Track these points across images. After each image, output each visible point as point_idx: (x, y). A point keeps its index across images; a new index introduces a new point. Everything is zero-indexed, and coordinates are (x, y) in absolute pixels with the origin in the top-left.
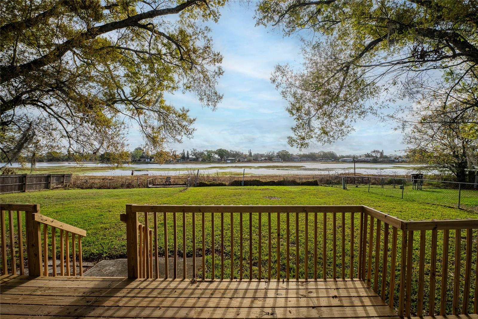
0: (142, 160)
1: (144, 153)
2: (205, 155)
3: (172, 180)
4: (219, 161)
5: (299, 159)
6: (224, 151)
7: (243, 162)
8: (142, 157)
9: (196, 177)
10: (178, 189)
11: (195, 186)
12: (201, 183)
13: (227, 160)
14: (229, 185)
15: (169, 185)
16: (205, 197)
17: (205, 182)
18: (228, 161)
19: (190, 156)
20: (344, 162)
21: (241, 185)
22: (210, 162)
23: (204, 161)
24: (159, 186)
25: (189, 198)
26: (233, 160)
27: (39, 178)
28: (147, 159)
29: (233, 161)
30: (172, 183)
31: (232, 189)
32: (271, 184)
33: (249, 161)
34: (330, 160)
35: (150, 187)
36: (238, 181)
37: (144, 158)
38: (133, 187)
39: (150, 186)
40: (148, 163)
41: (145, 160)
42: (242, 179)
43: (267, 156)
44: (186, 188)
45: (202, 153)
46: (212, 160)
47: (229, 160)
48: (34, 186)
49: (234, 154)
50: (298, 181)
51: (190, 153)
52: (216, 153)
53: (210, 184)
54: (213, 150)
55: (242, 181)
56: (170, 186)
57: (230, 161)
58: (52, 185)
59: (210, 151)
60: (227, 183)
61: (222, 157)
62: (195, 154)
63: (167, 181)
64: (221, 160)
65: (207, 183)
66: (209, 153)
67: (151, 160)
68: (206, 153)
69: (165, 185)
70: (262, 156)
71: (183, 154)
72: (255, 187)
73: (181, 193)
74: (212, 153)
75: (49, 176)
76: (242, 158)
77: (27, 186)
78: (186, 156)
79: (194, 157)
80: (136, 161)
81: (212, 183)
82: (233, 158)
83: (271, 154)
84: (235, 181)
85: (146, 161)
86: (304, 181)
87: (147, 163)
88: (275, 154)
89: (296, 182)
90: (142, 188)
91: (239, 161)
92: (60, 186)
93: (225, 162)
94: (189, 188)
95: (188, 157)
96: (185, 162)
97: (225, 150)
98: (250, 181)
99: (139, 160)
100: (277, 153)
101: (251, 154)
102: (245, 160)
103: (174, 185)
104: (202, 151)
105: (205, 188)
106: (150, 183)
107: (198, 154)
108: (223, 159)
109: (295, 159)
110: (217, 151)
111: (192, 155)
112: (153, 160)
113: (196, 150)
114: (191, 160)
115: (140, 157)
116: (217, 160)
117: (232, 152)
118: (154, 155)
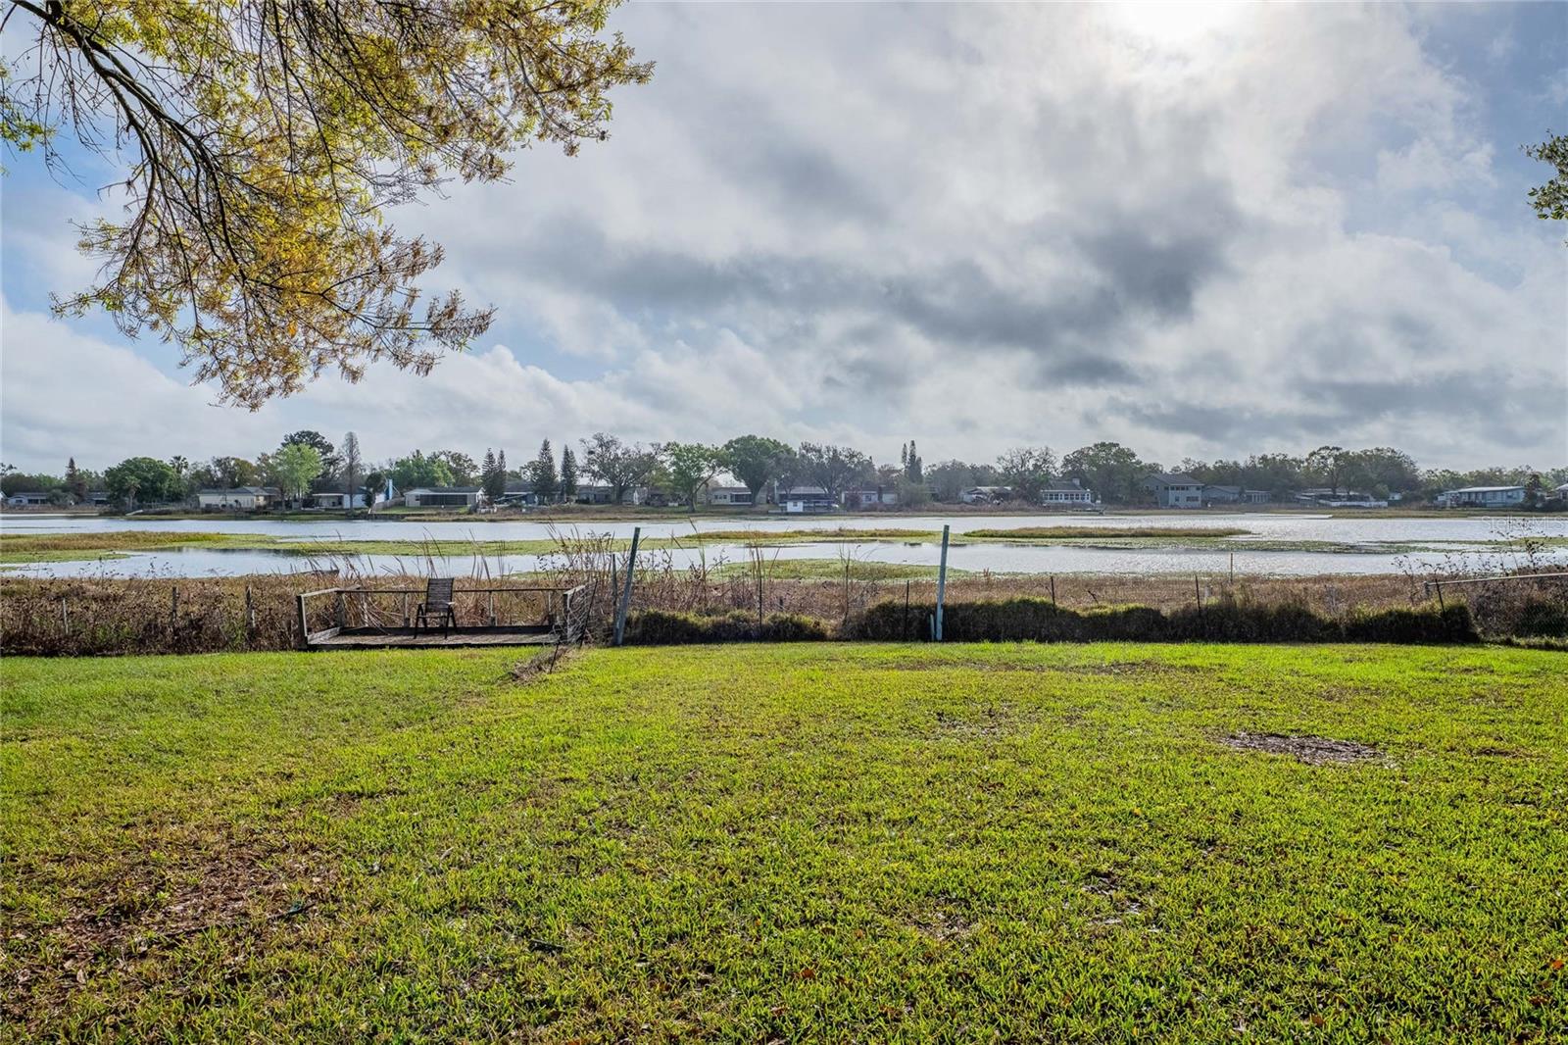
0: (325, 499)
1: (333, 462)
2: (664, 473)
3: (464, 604)
4: (742, 505)
5: (1194, 492)
7: (873, 510)
8: (323, 484)
9: (625, 583)
10: (495, 658)
11: (612, 639)
12: (657, 619)
13: (784, 498)
14: (841, 638)
15: (444, 631)
16: (707, 733)
17: (681, 616)
18: (790, 507)
19: (583, 481)
20: (1471, 506)
21: (925, 636)
22: (694, 510)
23: (657, 505)
24: (379, 640)
25: (574, 733)
26: (817, 497)
28: (351, 494)
29: (816, 507)
30: (465, 622)
31: (883, 665)
32: (1132, 629)
33: (909, 505)
34: (1379, 497)
35: (314, 648)
36: (907, 608)
37: (335, 489)
38: (217, 643)
39: (318, 638)
40: (356, 517)
41: (340, 501)
42: (931, 598)
43: (1007, 477)
44: (548, 652)
45: (648, 463)
46: (701, 497)
47: (797, 498)
49: (821, 465)
50: (1321, 612)
51: (580, 459)
52: (721, 460)
53: (717, 626)
54: (709, 444)
55: (931, 610)
56: (452, 640)
57: (800, 507)
59: (689, 450)
60: (828, 625)
61: (755, 485)
62: (606, 469)
63: (429, 607)
64: (751, 498)
65: (692, 617)
66: (690, 459)
67: (369, 501)
68: (666, 460)
69: (416, 632)
70: (979, 475)
71: (544, 468)
72: (1032, 649)
73: (515, 695)
74: (703, 463)
76: (869, 486)
78: (559, 479)
79: (602, 483)
80: (288, 505)
81: (727, 618)
82: (818, 490)
83: (1030, 465)
84: (887, 610)
85: (346, 504)
86: (1369, 609)
87: (352, 516)
88: (1057, 467)
89: (1310, 617)
90: (272, 648)
91: (853, 507)
93: (776, 508)
94: (572, 653)
95: (569, 486)
96: (556, 511)
97: (776, 444)
98: (988, 608)
99: (309, 502)
100: (1067, 462)
101: (914, 463)
102: (887, 498)
103: (474, 631)
104: (647, 450)
105: (689, 651)
106: (327, 620)
107: (627, 468)
108: (762, 495)
109: (1172, 494)
110: (727, 447)
111: (594, 474)
112: (380, 498)
113: (613, 442)
114: (586, 502)
115: (311, 483)
116: (728, 501)
117: (811, 455)
118: (390, 474)
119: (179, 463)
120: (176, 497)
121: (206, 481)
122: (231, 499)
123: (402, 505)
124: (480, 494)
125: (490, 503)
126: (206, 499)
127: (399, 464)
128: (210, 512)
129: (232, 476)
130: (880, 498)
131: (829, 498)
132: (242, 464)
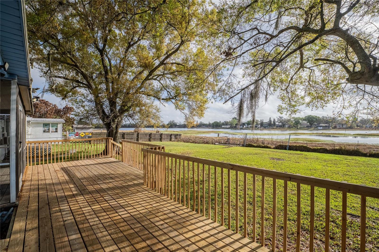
0: (237, 127)
2: (292, 122)
4: (308, 128)
6: (314, 118)
8: (237, 124)
12: (250, 144)
13: (318, 126)
17: (253, 144)
18: (319, 128)
19: (277, 123)
21: (285, 149)
22: (298, 129)
23: (291, 128)
27: (167, 135)
29: (325, 128)
30: (231, 143)
32: (321, 151)
36: (283, 145)
37: (239, 125)
39: (216, 144)
42: (287, 144)
44: (231, 146)
45: (289, 120)
46: (300, 126)
47: (321, 126)
48: (166, 139)
49: (327, 120)
51: (276, 120)
52: (304, 120)
53: (257, 146)
54: (301, 117)
55: (287, 146)
57: (321, 128)
58: (173, 139)
59: (297, 118)
60: (272, 147)
61: (311, 124)
62: (281, 122)
64: (310, 126)
66: (297, 120)
68: (293, 120)
71: (270, 121)
74: (300, 120)
75: (171, 135)
76: (339, 124)
77: (163, 139)
79: (280, 124)
80: (233, 127)
82: (326, 125)
84: (280, 145)
85: (240, 127)
91: (335, 128)
92: (176, 140)
93: (316, 128)
95: (274, 124)
96: (272, 128)
97: (316, 117)
98: (296, 146)
99: (235, 127)
102: (344, 126)
104: (289, 118)
106: (217, 142)
107: (285, 121)
108: (313, 126)
110: (305, 117)
111: (279, 123)
112: (245, 126)
113: (282, 117)
114: (278, 127)
115: (235, 124)
116: (306, 127)
117: (325, 118)
118: (246, 123)
119: (220, 122)
120: (220, 126)
121: (223, 124)
122: (226, 126)
123: (247, 127)
124: (259, 126)
125: (261, 127)
126: (223, 126)
127: (248, 121)
128: (223, 128)
129: (226, 123)
130: (342, 126)
131: (329, 127)
132: (227, 122)
